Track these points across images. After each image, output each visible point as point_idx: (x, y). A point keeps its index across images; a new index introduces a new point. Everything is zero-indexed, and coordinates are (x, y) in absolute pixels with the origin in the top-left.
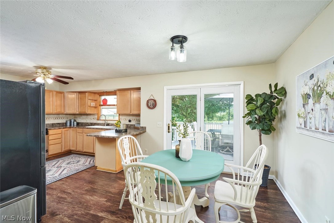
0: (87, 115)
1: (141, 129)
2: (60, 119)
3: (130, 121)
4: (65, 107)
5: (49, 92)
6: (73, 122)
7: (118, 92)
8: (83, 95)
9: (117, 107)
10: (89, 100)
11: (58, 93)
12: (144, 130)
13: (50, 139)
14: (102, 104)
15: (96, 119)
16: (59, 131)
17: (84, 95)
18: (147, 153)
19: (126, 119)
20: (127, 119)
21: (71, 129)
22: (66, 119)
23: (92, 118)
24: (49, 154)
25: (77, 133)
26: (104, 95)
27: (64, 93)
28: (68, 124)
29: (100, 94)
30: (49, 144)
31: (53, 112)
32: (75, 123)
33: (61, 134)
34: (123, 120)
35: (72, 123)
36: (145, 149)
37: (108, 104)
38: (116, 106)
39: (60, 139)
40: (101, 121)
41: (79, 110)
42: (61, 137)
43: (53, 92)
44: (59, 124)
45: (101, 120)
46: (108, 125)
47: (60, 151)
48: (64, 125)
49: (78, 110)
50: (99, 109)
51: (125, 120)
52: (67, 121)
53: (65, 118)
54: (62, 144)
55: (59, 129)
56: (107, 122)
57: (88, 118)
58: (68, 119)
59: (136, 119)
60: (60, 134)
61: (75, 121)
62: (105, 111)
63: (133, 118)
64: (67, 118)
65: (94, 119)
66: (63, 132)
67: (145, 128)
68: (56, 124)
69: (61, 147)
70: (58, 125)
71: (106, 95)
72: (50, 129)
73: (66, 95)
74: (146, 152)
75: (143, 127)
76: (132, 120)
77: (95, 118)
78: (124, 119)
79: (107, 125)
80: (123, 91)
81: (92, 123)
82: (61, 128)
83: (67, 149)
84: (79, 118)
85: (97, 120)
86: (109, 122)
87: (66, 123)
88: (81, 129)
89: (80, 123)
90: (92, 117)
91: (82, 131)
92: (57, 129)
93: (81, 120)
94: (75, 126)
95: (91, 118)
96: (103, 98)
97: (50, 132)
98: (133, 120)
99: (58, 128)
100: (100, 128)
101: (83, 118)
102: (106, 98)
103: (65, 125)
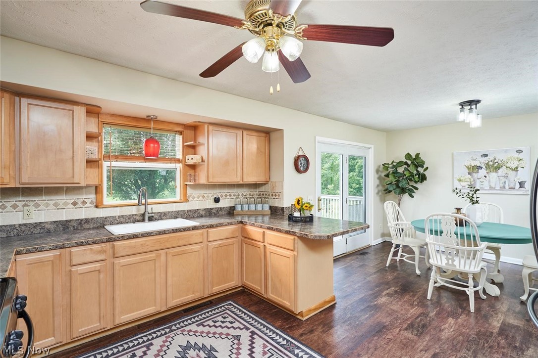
3: (217, 200)
51: (201, 198)
76: (221, 197)
78: (198, 197)
79: (151, 219)
85: (97, 207)
88: (99, 247)
91: (102, 252)
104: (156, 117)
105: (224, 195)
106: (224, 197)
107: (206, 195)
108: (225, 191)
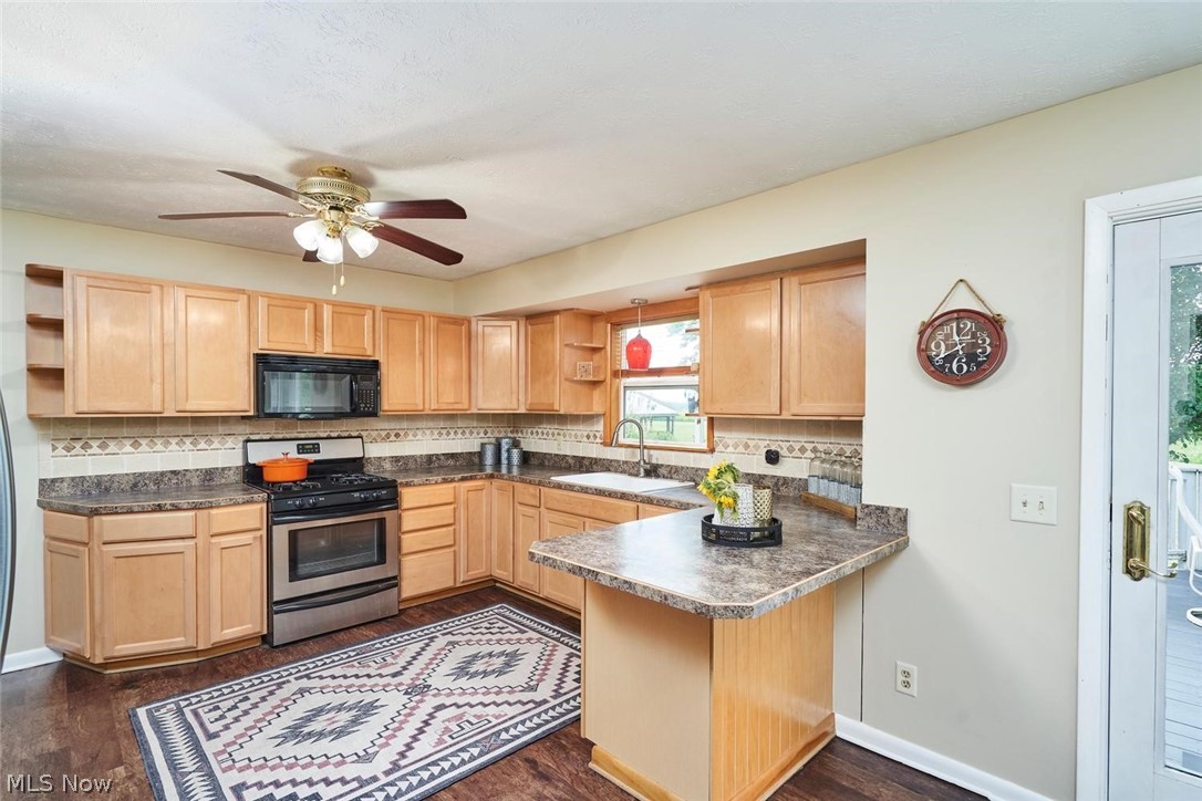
0: (562, 419)
1: (872, 522)
2: (460, 436)
3: (772, 457)
4: (473, 385)
5: (411, 317)
6: (508, 451)
7: (706, 297)
8: (542, 326)
9: (703, 380)
10: (567, 350)
11: (444, 322)
12: (891, 525)
13: (406, 526)
14: (625, 366)
15: (598, 440)
16: (443, 492)
17: (549, 326)
18: (914, 690)
19: (747, 446)
20: (757, 447)
21: (496, 483)
22: (482, 435)
23: (582, 436)
24: (405, 595)
25: (516, 504)
26: (633, 323)
27: (469, 322)
28: (489, 459)
29: (614, 320)
30: (404, 551)
31: (427, 406)
32: (515, 452)
33: (452, 506)
34: (730, 449)
35: (504, 455)
36: (903, 665)
37: (654, 363)
38: (697, 372)
39: (451, 528)
40: (623, 450)
41: (526, 400)
42: (452, 521)
43: (427, 319)
44: (452, 456)
45: (621, 446)
46: (652, 471)
47: (450, 584)
48: (468, 464)
49: (522, 398)
50: (614, 390)
51: (741, 449)
52: (483, 445)
53: (478, 434)
54: (456, 548)
55: (445, 481)
56: (650, 456)
57: (565, 436)
58: (489, 435)
59: (809, 446)
60: (450, 504)
61: (516, 444)
62: (638, 400)
63: (791, 438)
64: (486, 433)
65: (588, 437)
66: (462, 498)
67: (903, 517)
68: (442, 458)
69: (452, 562)
70: (451, 462)
71: (646, 321)
72: (407, 485)
73: (478, 327)
74: (907, 685)
75: (882, 510)
76: (783, 452)
77: (595, 437)
78: (736, 446)
79: (648, 474)
80: (738, 288)
81: (583, 458)
82: (452, 481)
83: (479, 572)
84: (532, 433)
85: (604, 444)
86: (658, 458)
87: (481, 454)
88: (532, 489)
89: (534, 454)
90: (582, 429)
91: (534, 496)
92: (436, 483)
93: (539, 442)
94: (515, 471)
95: (579, 433)
96: (630, 334)
97: (409, 497)
98: (791, 449)
99: (440, 479)
100: (616, 493)
101: (548, 434)
102: (644, 336)
103: (476, 460)
104: (647, 301)
105: (797, 448)
106: (797, 453)
107: (751, 443)
108: (800, 440)
